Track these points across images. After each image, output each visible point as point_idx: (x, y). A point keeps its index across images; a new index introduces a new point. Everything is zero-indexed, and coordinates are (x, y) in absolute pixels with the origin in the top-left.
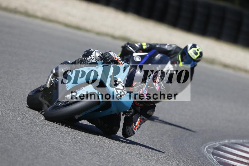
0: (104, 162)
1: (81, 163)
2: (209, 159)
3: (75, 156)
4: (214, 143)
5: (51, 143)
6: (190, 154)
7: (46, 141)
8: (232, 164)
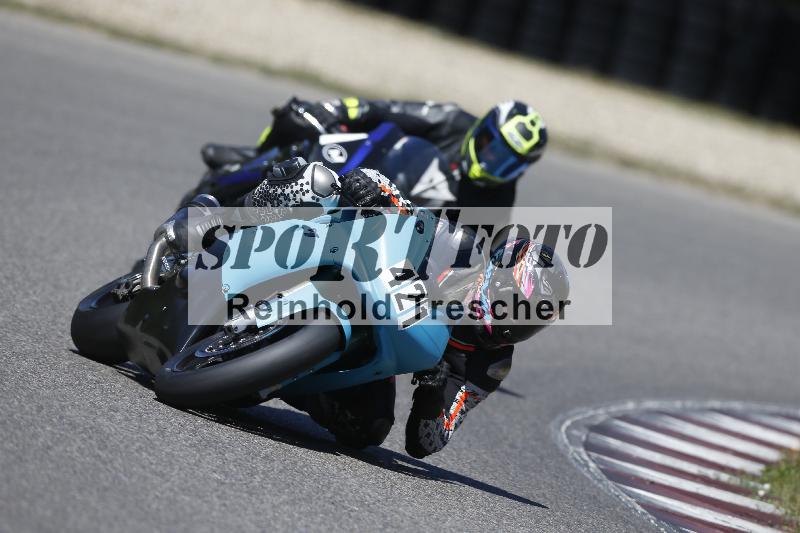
0: (237, 473)
1: (162, 475)
2: (573, 461)
3: (144, 454)
4: (591, 413)
5: (68, 413)
6: (512, 446)
7: (51, 407)
8: (648, 480)
